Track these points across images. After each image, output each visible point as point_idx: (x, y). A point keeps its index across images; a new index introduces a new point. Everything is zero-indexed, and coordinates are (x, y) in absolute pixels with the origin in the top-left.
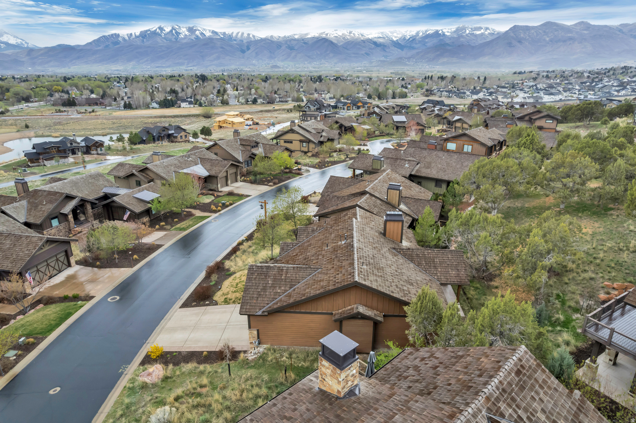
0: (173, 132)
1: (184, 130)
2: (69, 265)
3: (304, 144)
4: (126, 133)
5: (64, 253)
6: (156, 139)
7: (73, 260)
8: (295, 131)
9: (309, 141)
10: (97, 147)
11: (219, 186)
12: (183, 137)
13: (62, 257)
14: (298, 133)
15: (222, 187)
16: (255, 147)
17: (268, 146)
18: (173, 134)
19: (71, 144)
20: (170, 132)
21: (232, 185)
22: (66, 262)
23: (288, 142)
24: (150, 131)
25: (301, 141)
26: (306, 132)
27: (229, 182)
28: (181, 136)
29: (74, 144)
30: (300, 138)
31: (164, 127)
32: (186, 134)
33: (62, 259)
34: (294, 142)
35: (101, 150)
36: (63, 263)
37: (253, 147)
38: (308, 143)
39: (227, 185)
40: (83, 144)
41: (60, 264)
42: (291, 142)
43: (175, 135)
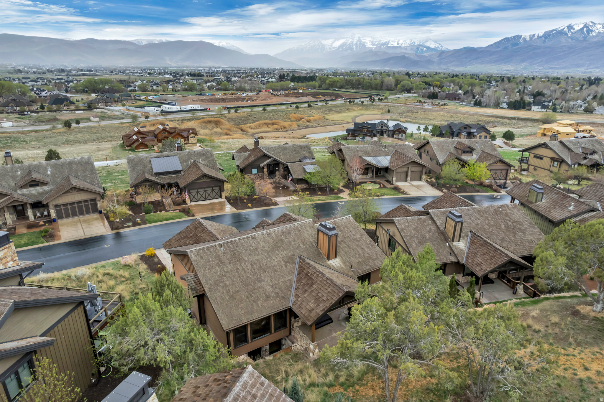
0: (475, 130)
1: (487, 131)
2: (221, 197)
3: (556, 163)
4: (431, 125)
5: (218, 188)
6: (455, 134)
7: (224, 194)
8: (548, 146)
9: (562, 161)
10: (400, 133)
11: (394, 179)
12: (483, 137)
13: (216, 190)
14: (551, 149)
16: (468, 152)
18: (474, 132)
19: (382, 127)
20: (472, 130)
22: (219, 194)
23: (538, 158)
24: (452, 127)
25: (553, 159)
27: (409, 178)
28: (480, 137)
29: (384, 128)
31: (467, 125)
32: (486, 134)
33: (216, 191)
35: (402, 136)
36: (217, 194)
37: (464, 152)
38: (561, 163)
39: (405, 180)
40: (391, 129)
41: (214, 194)
42: (542, 158)
43: (475, 134)
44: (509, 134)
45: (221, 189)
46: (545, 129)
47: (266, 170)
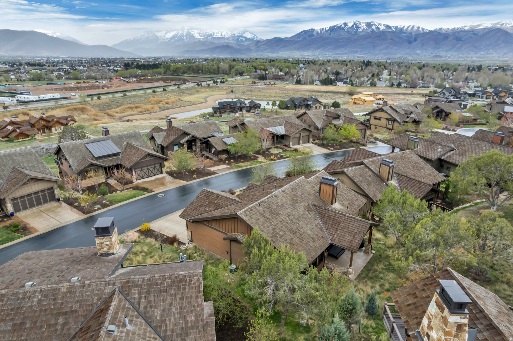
0: (311, 103)
1: (320, 103)
2: (161, 173)
3: (390, 122)
4: (277, 100)
5: (159, 165)
6: (297, 106)
7: (164, 170)
8: (384, 110)
9: (394, 120)
10: (256, 108)
11: (291, 143)
12: (318, 108)
14: (386, 112)
15: (293, 145)
16: (336, 118)
17: (348, 119)
18: (311, 104)
19: (241, 104)
20: (309, 103)
21: (303, 145)
22: (160, 170)
23: (377, 119)
24: (295, 101)
25: (388, 119)
26: (395, 113)
27: (301, 142)
28: (316, 107)
29: (242, 105)
30: (387, 116)
31: (305, 99)
32: (320, 105)
33: (158, 168)
34: (382, 119)
35: (258, 110)
36: (158, 170)
37: (334, 118)
38: (394, 121)
39: (299, 144)
40: (248, 105)
42: (380, 119)
43: (312, 105)
44: (336, 104)
45: (162, 166)
46: (355, 99)
47: (185, 146)
